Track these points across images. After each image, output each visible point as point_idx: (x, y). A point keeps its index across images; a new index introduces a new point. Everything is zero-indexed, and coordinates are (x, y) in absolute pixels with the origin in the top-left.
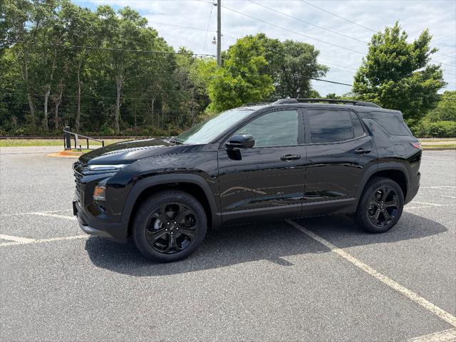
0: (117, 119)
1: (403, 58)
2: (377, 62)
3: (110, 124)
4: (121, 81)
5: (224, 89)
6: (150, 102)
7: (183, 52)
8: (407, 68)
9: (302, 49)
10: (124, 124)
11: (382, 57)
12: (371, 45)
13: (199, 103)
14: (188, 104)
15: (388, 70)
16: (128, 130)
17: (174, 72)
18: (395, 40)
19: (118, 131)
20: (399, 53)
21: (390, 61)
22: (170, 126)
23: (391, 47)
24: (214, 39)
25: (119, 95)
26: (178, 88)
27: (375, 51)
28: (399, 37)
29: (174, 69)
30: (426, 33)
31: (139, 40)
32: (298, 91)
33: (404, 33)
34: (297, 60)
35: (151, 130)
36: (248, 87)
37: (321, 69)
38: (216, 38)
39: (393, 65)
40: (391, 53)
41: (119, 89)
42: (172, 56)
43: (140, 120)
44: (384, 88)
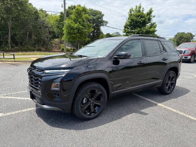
0: (9, 42)
1: (143, 19)
2: (132, 20)
3: (6, 44)
4: (10, 24)
5: (71, 29)
6: (26, 34)
7: (41, 10)
8: (144, 23)
9: (97, 13)
10: (14, 45)
11: (134, 18)
12: (129, 13)
13: (51, 35)
14: (45, 35)
15: (137, 24)
16: (16, 48)
17: (38, 20)
18: (139, 11)
19: (10, 48)
20: (141, 17)
21: (138, 20)
22: (36, 46)
23: (138, 14)
24: (62, 5)
25: (10, 31)
26: (40, 28)
27: (131, 16)
28: (141, 10)
29: (38, 18)
30: (151, 9)
31: (19, 4)
32: (95, 31)
33: (143, 8)
34: (95, 18)
35: (27, 48)
36: (82, 28)
37: (105, 22)
38: (63, 5)
39: (139, 22)
40: (138, 17)
41: (10, 28)
42: (36, 12)
43: (21, 43)
44: (136, 31)
